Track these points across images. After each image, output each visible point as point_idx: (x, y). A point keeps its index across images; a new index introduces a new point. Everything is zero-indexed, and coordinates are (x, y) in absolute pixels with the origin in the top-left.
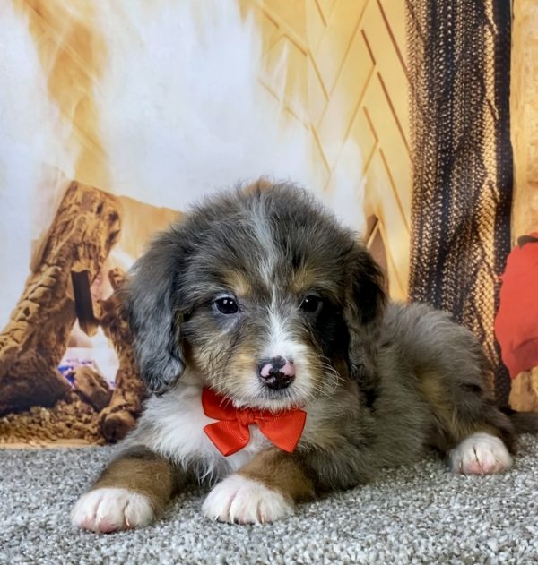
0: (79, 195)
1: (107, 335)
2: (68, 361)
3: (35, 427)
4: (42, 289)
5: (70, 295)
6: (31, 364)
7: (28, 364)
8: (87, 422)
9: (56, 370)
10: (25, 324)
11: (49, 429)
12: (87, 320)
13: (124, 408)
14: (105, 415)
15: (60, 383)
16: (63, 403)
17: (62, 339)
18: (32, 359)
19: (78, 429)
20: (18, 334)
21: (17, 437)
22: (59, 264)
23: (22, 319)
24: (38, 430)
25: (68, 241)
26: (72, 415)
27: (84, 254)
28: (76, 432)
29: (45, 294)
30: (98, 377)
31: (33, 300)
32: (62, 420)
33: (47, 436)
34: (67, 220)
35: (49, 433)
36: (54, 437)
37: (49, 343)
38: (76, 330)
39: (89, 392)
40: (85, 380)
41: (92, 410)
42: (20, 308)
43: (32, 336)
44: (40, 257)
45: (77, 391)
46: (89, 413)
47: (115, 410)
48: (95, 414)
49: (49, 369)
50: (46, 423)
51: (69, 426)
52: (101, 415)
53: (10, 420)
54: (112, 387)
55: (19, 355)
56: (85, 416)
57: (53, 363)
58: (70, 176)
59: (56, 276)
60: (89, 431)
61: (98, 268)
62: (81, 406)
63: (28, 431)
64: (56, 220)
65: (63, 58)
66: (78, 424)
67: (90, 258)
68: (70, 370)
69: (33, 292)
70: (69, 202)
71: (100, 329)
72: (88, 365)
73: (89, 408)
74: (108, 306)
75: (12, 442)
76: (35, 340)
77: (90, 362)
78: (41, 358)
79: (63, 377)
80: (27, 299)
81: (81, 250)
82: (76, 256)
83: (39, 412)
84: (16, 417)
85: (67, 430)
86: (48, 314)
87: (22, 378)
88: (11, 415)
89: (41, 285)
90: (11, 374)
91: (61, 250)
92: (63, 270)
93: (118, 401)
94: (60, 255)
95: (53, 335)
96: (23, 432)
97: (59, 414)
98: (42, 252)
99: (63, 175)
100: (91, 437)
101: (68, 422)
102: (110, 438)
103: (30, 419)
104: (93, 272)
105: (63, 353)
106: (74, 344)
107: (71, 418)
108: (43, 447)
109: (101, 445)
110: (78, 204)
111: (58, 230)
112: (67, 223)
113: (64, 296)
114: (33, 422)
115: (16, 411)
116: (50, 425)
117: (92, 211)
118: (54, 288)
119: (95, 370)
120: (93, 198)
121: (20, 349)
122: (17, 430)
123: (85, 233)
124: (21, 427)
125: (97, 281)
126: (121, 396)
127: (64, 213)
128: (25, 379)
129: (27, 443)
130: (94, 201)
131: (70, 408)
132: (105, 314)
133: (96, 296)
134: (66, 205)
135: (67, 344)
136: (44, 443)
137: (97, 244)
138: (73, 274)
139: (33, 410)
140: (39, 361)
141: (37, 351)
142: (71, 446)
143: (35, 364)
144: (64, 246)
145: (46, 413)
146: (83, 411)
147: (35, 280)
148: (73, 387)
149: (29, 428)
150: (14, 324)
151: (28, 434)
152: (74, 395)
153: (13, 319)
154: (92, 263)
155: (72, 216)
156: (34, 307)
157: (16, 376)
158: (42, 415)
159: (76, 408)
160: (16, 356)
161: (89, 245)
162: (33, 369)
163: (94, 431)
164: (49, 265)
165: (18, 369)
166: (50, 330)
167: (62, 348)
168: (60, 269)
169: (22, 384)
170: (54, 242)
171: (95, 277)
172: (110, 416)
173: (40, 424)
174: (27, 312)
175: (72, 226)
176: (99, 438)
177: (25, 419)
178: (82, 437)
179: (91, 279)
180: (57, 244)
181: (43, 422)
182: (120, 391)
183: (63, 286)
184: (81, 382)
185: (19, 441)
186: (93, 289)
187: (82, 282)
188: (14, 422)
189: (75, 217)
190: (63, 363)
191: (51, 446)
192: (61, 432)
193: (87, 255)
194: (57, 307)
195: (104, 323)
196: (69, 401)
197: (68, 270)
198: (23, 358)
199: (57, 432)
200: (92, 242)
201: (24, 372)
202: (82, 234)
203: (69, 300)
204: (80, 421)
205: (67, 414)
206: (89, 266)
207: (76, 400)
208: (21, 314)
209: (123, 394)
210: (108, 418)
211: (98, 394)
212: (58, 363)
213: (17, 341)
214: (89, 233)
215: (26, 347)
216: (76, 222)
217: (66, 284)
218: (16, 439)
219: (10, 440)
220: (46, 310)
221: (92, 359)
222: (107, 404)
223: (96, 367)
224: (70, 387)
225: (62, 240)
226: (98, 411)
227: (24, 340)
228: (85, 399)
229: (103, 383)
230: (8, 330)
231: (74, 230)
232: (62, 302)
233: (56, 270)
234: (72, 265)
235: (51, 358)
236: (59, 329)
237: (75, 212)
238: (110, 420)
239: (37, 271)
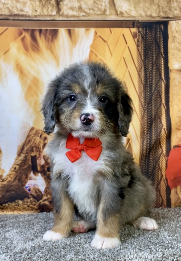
0: (34, 131)
1: (42, 176)
2: (29, 185)
3: (16, 207)
4: (21, 161)
5: (30, 163)
6: (16, 186)
7: (15, 186)
8: (34, 205)
9: (24, 188)
10: (14, 173)
11: (22, 208)
12: (35, 171)
13: (47, 200)
14: (40, 202)
15: (26, 192)
16: (27, 198)
17: (27, 177)
18: (16, 184)
19: (31, 207)
20: (12, 176)
21: (11, 210)
22: (27, 153)
23: (13, 171)
24: (18, 208)
25: (30, 146)
26: (30, 203)
27: (35, 150)
28: (30, 208)
29: (22, 163)
30: (38, 190)
31: (18, 165)
32: (26, 204)
33: (20, 210)
34: (30, 139)
35: (21, 209)
36: (23, 210)
37: (22, 179)
38: (32, 174)
39: (35, 195)
40: (34, 191)
41: (36, 201)
42: (13, 167)
43: (16, 177)
44: (20, 151)
45: (32, 195)
46: (35, 202)
47: (44, 201)
48: (37, 202)
49: (22, 187)
50: (21, 206)
51: (28, 206)
52: (39, 202)
53: (8, 205)
54: (43, 193)
55: (12, 183)
56: (34, 203)
57: (23, 185)
58: (32, 125)
59: (26, 157)
60: (35, 208)
61: (40, 155)
62: (32, 199)
63: (14, 208)
64: (26, 139)
65: (30, 88)
66: (31, 206)
67: (37, 151)
68: (29, 188)
69: (17, 162)
70: (31, 133)
71: (40, 174)
72: (35, 186)
73: (35, 200)
74: (43, 167)
75: (9, 212)
76: (17, 178)
77: (36, 185)
78: (19, 184)
79: (27, 190)
80: (15, 164)
81: (34, 149)
82: (32, 151)
83: (18, 202)
84: (10, 204)
85: (27, 208)
86: (22, 169)
87: (13, 190)
88: (9, 203)
89: (21, 160)
90: (9, 189)
91: (28, 149)
92: (28, 155)
93: (45, 198)
94: (27, 150)
95: (24, 176)
96: (12, 208)
97: (25, 203)
98: (21, 149)
99: (29, 125)
100: (35, 210)
101: (28, 205)
102: (42, 210)
103: (15, 204)
104: (38, 156)
105: (27, 182)
106: (31, 179)
107: (29, 204)
108: (19, 213)
109: (39, 212)
110: (34, 134)
111: (27, 142)
112: (30, 140)
113: (28, 163)
114: (16, 205)
115: (11, 202)
116: (22, 206)
117: (38, 136)
118: (24, 161)
119: (37, 188)
120: (39, 132)
121: (12, 181)
122: (10, 208)
123: (36, 144)
124: (12, 207)
125: (39, 159)
126: (46, 196)
127: (29, 137)
128: (14, 191)
129: (13, 212)
130: (39, 133)
131: (29, 200)
132: (42, 169)
133: (39, 163)
134: (30, 134)
135: (28, 179)
136: (19, 212)
137: (40, 147)
138: (32, 157)
139: (16, 201)
140: (19, 185)
141: (18, 181)
142: (28, 213)
143: (17, 186)
144: (28, 147)
145: (21, 202)
146: (33, 201)
147: (18, 158)
148: (30, 193)
149: (15, 207)
150: (11, 173)
151: (14, 209)
152: (30, 196)
153: (10, 171)
154: (38, 153)
155: (32, 138)
156: (17, 167)
157: (11, 190)
158: (19, 203)
159: (31, 200)
160: (11, 183)
161: (37, 147)
162: (17, 187)
163: (37, 208)
164: (23, 153)
165: (12, 188)
166: (23, 174)
167: (26, 180)
168: (27, 155)
169: (13, 192)
170: (25, 146)
171: (39, 157)
172: (42, 203)
173: (19, 206)
174: (15, 168)
175: (32, 141)
176: (38, 210)
177: (13, 204)
178: (32, 210)
179: (37, 158)
180: (26, 147)
181: (20, 205)
182: (46, 194)
183: (28, 160)
184: (33, 192)
185: (11, 212)
186: (38, 161)
187: (34, 159)
188: (10, 205)
189: (33, 138)
190: (27, 185)
191: (22, 213)
192: (25, 208)
193: (36, 150)
194: (25, 167)
195: (41, 172)
196: (29, 198)
197: (30, 155)
198: (13, 184)
199: (24, 208)
200: (38, 146)
201: (14, 188)
202: (35, 144)
203: (29, 165)
204: (32, 205)
205: (28, 202)
206: (37, 154)
207: (31, 198)
208: (13, 169)
209: (47, 195)
210: (41, 203)
211: (38, 195)
212: (25, 185)
213: (11, 178)
214: (37, 143)
215: (15, 180)
216: (33, 140)
217: (29, 160)
218: (10, 211)
219: (8, 211)
220: (22, 168)
221: (37, 184)
222: (41, 199)
223: (38, 186)
224: (29, 193)
225: (28, 145)
226: (38, 201)
227: (14, 178)
228: (34, 197)
229: (40, 192)
230: (8, 175)
231: (32, 143)
232: (27, 165)
233: (26, 155)
234: (31, 154)
235: (23, 184)
236: (26, 174)
237: (33, 137)
238: (42, 204)
239: (19, 155)
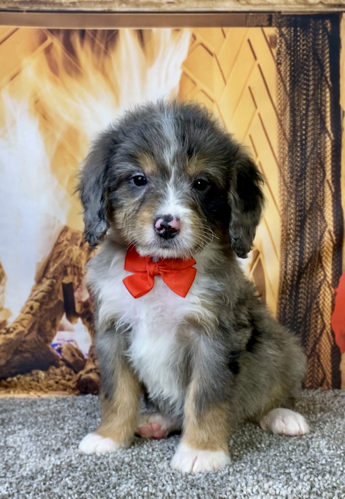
0: (69, 235)
1: (84, 323)
2: (58, 340)
3: (34, 383)
4: (42, 294)
5: (61, 297)
6: (33, 342)
7: (31, 341)
8: (69, 380)
9: (50, 346)
10: (30, 316)
11: (44, 385)
12: (71, 314)
13: (94, 371)
14: (81, 376)
15: (52, 355)
16: (54, 367)
17: (54, 325)
18: (34, 339)
19: (63, 385)
20: (25, 323)
21: (22, 390)
22: (54, 278)
23: (28, 313)
24: (36, 386)
25: (61, 264)
26: (59, 376)
27: (71, 272)
28: (61, 387)
29: (44, 297)
30: (77, 350)
31: (36, 301)
32: (53, 379)
33: (41, 389)
34: (60, 250)
35: (43, 387)
36: (46, 390)
37: (45, 328)
38: (64, 320)
39: (71, 360)
40: (69, 352)
41: (72, 372)
42: (27, 306)
43: (34, 324)
44: (42, 274)
45: (64, 360)
46: (71, 374)
47: (88, 372)
48: (74, 375)
49: (46, 346)
50: (42, 381)
51: (57, 383)
52: (78, 375)
53: (18, 379)
54: (86, 357)
55: (26, 335)
56: (68, 377)
57: (48, 341)
58: (64, 222)
59: (52, 285)
60: (70, 386)
61: (80, 281)
62: (65, 369)
63: (29, 386)
64: (53, 250)
65: (61, 148)
66: (63, 381)
67: (75, 274)
68: (59, 346)
69: (36, 295)
70: (62, 239)
71: (80, 320)
72: (71, 343)
73: (71, 371)
74: (86, 305)
75: (19, 393)
76: (36, 327)
77: (72, 341)
78: (40, 338)
79: (54, 351)
80: (32, 300)
81: (69, 270)
82: (65, 273)
83: (37, 374)
84: (22, 377)
85: (55, 386)
86: (46, 310)
87: (27, 351)
88: (19, 376)
89: (42, 291)
90: (20, 348)
91: (56, 269)
92: (57, 282)
93: (90, 366)
94: (55, 272)
95: (49, 323)
96: (26, 387)
97: (51, 375)
98: (44, 268)
99: (59, 222)
100: (71, 390)
101: (57, 380)
102: (83, 390)
103: (31, 378)
104: (76, 283)
105: (55, 334)
106: (62, 329)
107: (58, 377)
108: (39, 396)
109: (78, 395)
110: (68, 240)
111: (54, 256)
112: (60, 252)
113: (56, 298)
114: (33, 380)
115: (23, 373)
116: (45, 382)
117: (77, 245)
118: (50, 293)
119: (75, 346)
120: (78, 237)
121: (26, 332)
122: (22, 386)
123: (72, 259)
124: (25, 384)
125: (79, 289)
126: (93, 363)
127: (58, 246)
128: (29, 352)
129: (28, 393)
130: (78, 239)
131: (58, 371)
132: (84, 310)
133: (77, 299)
134: (60, 241)
135: (57, 328)
136: (39, 394)
137: (80, 266)
138: (64, 285)
139: (34, 372)
140: (39, 340)
141: (37, 333)
142: (57, 396)
143: (35, 342)
144: (58, 267)
145: (42, 374)
146: (67, 373)
147: (38, 288)
148: (61, 357)
149: (30, 384)
150: (23, 316)
151: (29, 388)
152: (61, 362)
153: (22, 312)
154: (76, 278)
155: (64, 248)
156: (36, 305)
157: (23, 349)
158: (39, 376)
159: (62, 371)
160: (23, 336)
161: (74, 267)
162: (34, 345)
163: (73, 386)
164: (47, 278)
165: (25, 345)
166: (46, 320)
167: (54, 332)
168: (55, 281)
169: (27, 355)
170: (52, 264)
171: (78, 287)
172: (85, 376)
173: (38, 381)
174: (31, 308)
175: (64, 254)
176: (76, 390)
177: (28, 378)
178: (65, 390)
179: (75, 287)
180: (53, 265)
181: (40, 381)
182: (91, 359)
183: (56, 291)
184: (66, 354)
185: (23, 393)
186: (76, 294)
187: (69, 290)
188: (20, 380)
189: (66, 249)
190: (55, 341)
191: (44, 396)
192: (51, 386)
193: (73, 272)
194: (52, 305)
195: (83, 316)
196: (58, 366)
197: (60, 282)
198: (28, 338)
199: (49, 387)
200: (76, 264)
201: (29, 347)
202: (70, 259)
203: (60, 301)
204: (65, 380)
205: (56, 375)
206: (74, 279)
207: (62, 366)
208: (28, 309)
209: (94, 361)
210: (83, 377)
211: (77, 362)
212: (51, 341)
213: (24, 327)
214: (74, 259)
215: (30, 331)
216: (66, 251)
217: (58, 291)
218: (21, 391)
219: (17, 392)
220: (44, 307)
221: (74, 338)
222: (82, 368)
223: (76, 344)
224: (58, 357)
225: (56, 263)
226: (76, 372)
227: (29, 327)
228: (68, 365)
229: (81, 354)
230: (18, 320)
231: (64, 257)
232: (55, 302)
233: (52, 282)
234: (63, 279)
235: (47, 339)
236: (52, 319)
237: (66, 245)
238: (84, 379)
239: (39, 281)
